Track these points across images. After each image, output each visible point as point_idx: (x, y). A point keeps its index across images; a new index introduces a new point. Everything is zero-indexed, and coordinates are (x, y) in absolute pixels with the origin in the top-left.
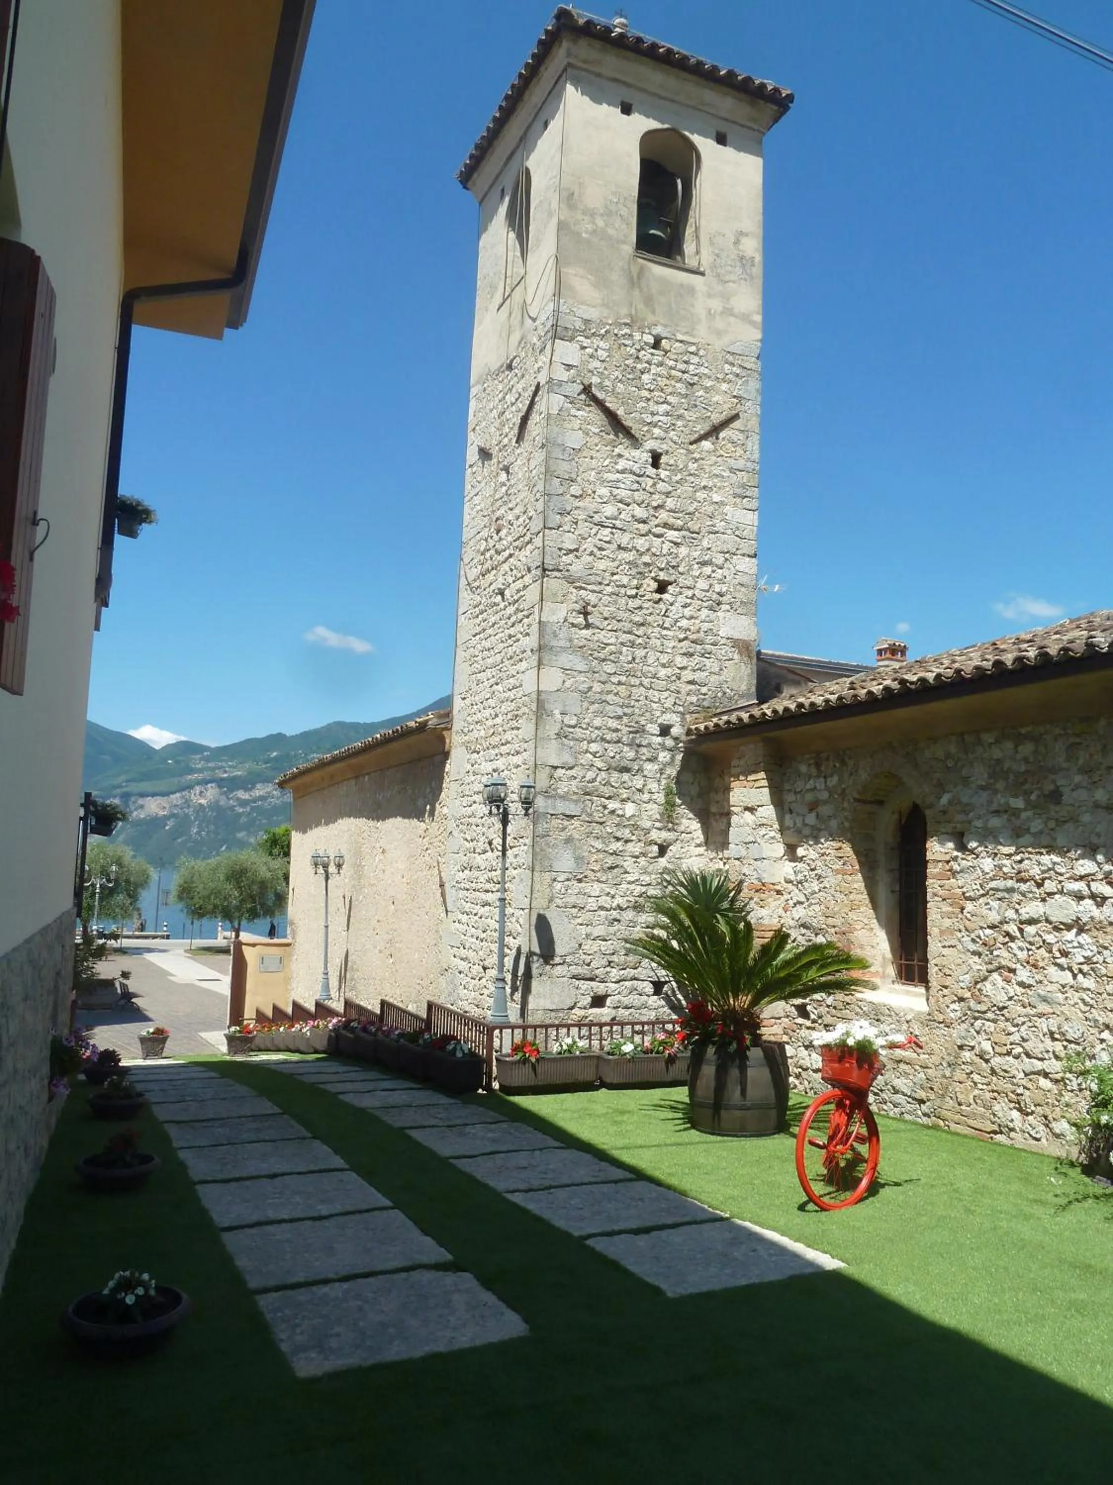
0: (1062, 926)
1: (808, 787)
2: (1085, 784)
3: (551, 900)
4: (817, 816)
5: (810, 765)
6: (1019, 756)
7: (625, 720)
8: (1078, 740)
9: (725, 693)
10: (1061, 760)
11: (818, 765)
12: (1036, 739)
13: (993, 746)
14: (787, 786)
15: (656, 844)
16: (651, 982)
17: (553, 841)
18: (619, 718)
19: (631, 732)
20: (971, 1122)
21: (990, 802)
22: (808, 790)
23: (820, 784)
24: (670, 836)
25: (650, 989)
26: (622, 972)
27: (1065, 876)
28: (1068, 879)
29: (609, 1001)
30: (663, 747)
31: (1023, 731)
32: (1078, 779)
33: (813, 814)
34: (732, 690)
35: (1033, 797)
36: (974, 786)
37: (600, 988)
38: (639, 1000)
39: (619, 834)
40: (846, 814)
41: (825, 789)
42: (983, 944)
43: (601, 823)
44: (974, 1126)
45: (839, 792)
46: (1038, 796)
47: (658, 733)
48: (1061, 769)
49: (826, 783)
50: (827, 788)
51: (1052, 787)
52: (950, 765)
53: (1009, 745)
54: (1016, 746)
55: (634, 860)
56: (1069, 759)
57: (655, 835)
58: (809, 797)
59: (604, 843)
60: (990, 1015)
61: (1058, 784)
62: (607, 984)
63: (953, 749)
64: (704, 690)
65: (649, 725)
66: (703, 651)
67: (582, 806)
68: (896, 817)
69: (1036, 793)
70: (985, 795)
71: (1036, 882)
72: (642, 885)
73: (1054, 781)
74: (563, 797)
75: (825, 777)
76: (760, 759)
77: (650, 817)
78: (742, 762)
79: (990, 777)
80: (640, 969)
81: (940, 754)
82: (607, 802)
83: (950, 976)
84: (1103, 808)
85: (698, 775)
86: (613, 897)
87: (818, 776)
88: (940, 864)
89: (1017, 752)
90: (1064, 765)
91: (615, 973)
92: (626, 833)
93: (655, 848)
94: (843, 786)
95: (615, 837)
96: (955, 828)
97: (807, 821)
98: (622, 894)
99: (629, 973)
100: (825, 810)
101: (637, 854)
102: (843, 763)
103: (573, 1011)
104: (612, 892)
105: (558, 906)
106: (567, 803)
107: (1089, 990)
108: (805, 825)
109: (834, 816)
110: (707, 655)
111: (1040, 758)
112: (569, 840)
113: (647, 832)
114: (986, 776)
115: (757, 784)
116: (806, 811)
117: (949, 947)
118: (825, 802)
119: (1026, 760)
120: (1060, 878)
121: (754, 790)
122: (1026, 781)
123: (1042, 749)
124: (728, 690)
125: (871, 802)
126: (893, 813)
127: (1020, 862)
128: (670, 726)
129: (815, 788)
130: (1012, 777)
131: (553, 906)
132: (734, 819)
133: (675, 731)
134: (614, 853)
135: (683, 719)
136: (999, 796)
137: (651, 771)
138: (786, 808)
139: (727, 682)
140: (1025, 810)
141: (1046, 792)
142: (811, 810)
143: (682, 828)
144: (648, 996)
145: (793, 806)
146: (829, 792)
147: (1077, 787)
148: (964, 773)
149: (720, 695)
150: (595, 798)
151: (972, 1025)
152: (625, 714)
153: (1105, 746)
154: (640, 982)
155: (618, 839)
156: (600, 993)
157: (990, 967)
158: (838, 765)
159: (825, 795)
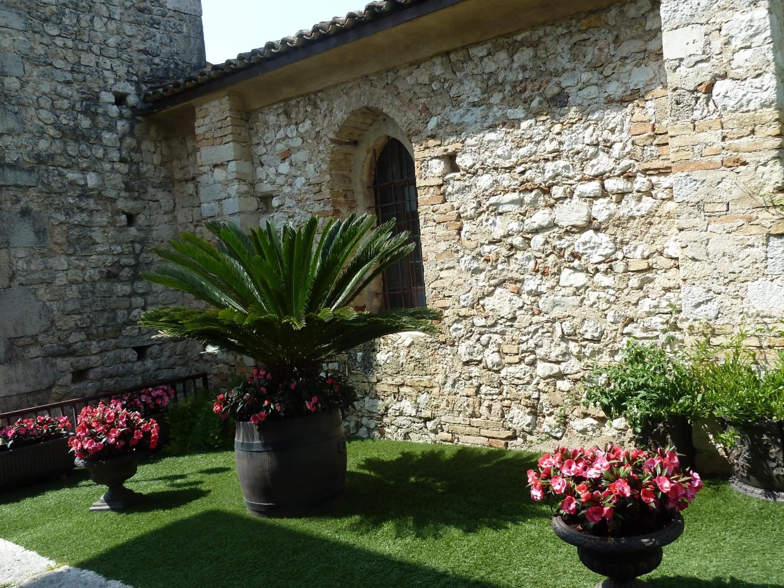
0: (573, 230)
1: (279, 136)
2: (594, 81)
3: (12, 277)
4: (291, 165)
5: (278, 115)
6: (515, 65)
7: (76, 86)
8: (585, 36)
9: (177, 65)
10: (564, 62)
11: (287, 114)
12: (534, 45)
13: (486, 60)
14: (255, 140)
15: (124, 213)
16: (134, 348)
17: (7, 216)
18: (68, 83)
19: (85, 99)
20: (484, 432)
21: (485, 117)
22: (278, 141)
23: (291, 131)
24: (139, 204)
25: (133, 355)
26: (102, 343)
27: (576, 179)
28: (579, 181)
29: (91, 375)
30: (121, 117)
31: (519, 38)
32: (585, 77)
33: (287, 163)
34: (184, 62)
35: (535, 104)
36: (465, 105)
37: (82, 362)
38: (123, 368)
39: (83, 204)
40: (322, 156)
41: (298, 136)
42: (485, 260)
43: (60, 194)
44: (488, 435)
45: (313, 136)
46: (540, 103)
47: (114, 101)
48: (565, 70)
49: (297, 129)
50: (300, 135)
51: (556, 90)
52: (435, 88)
53: (502, 56)
54: (512, 56)
55: (102, 230)
56: (574, 58)
57: (121, 204)
58: (280, 147)
59: (67, 214)
60: (499, 328)
61: (563, 85)
62: (88, 358)
63: (438, 71)
64: (157, 60)
65: (103, 93)
66: (151, 21)
67: (37, 177)
68: (370, 156)
69: (537, 99)
70: (478, 111)
71: (542, 189)
72: (114, 255)
73: (559, 84)
74: (14, 166)
75: (296, 124)
76: (227, 114)
77: (115, 186)
78: (207, 120)
79: (483, 93)
80: (121, 338)
81: (425, 79)
82: (65, 171)
83: (450, 296)
84: (618, 102)
85: (158, 144)
86: (83, 269)
87: (288, 125)
88: (432, 190)
89: (513, 61)
90: (568, 66)
91: (95, 346)
92: (92, 204)
93: (124, 217)
94: (317, 129)
95: (78, 208)
96: (446, 150)
97: (280, 171)
98: (93, 265)
99: (110, 343)
100: (299, 157)
101: (105, 224)
102: (315, 106)
103: (53, 390)
104: (82, 264)
105: (21, 284)
106: (18, 173)
107: (608, 287)
108: (278, 174)
109: (310, 161)
110: (155, 26)
111: (539, 63)
112: (25, 213)
113: (113, 200)
114: (478, 91)
115: (226, 139)
116: (278, 161)
117: (447, 269)
118: (299, 149)
119: (524, 68)
120: (570, 182)
121: (222, 146)
122: (525, 89)
123: (542, 53)
124: (180, 63)
125: (347, 143)
126: (368, 151)
127: (523, 173)
128: (127, 95)
129: (287, 137)
130: (508, 88)
131: (16, 283)
132: (204, 179)
133: (132, 100)
134: (79, 225)
135: (138, 89)
136: (495, 109)
137: (109, 140)
138: (257, 161)
139: (177, 54)
140: (526, 118)
141: (549, 97)
142: (283, 160)
143: (149, 197)
144: (133, 362)
145: (264, 158)
146: (302, 138)
147: (587, 85)
148: (453, 92)
149: (172, 66)
150: (51, 168)
151: (478, 340)
152: (76, 80)
153: (617, 37)
154: (122, 351)
155: (82, 210)
156: (82, 368)
157: (493, 282)
158: (309, 109)
159: (298, 142)
